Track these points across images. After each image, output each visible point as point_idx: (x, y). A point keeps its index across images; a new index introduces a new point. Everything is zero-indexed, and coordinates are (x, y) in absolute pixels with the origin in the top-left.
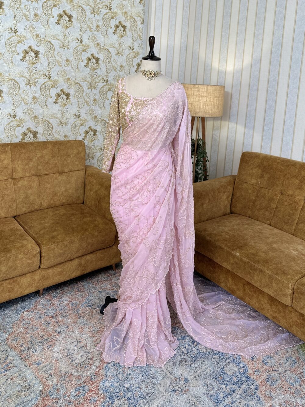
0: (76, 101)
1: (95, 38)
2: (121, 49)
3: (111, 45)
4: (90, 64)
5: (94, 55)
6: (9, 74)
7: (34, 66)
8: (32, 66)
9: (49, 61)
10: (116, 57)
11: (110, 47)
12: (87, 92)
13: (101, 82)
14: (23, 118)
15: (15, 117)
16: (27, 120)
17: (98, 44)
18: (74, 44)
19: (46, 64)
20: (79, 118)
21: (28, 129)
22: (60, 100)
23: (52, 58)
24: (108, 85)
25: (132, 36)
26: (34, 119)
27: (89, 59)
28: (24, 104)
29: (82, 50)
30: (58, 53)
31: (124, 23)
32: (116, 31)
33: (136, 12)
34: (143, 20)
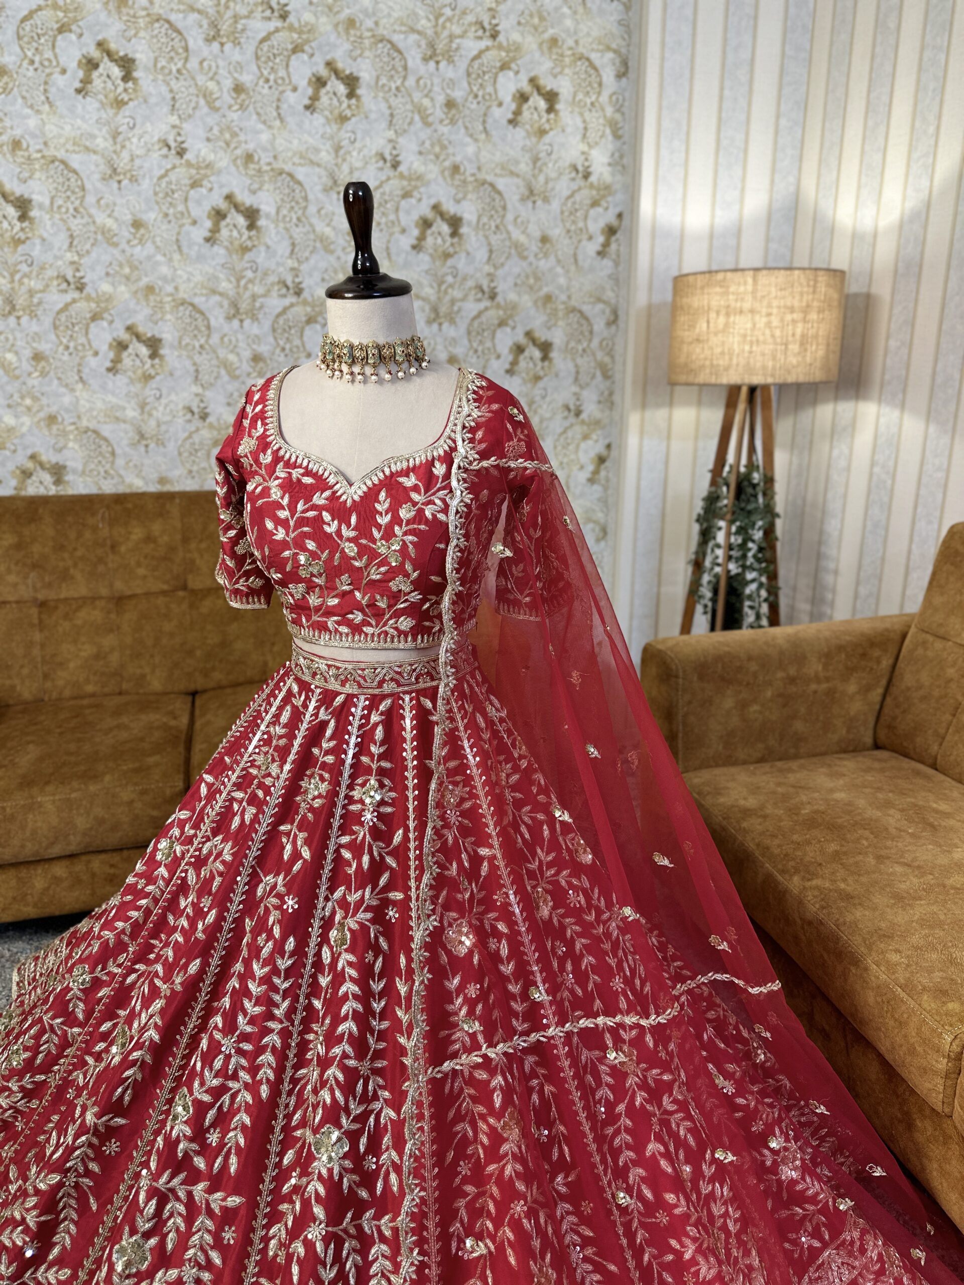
1: (444, 148)
2: (542, 177)
3: (503, 168)
4: (430, 240)
5: (444, 208)
6: (176, 288)
7: (248, 256)
8: (242, 259)
9: (291, 237)
10: (525, 210)
11: (501, 176)
15: (204, 416)
17: (456, 169)
18: (371, 176)
19: (283, 249)
23: (300, 229)
25: (581, 125)
27: (426, 224)
28: (227, 378)
29: (400, 193)
30: (319, 211)
31: (548, 84)
32: (517, 113)
33: (595, 33)
34: (625, 63)
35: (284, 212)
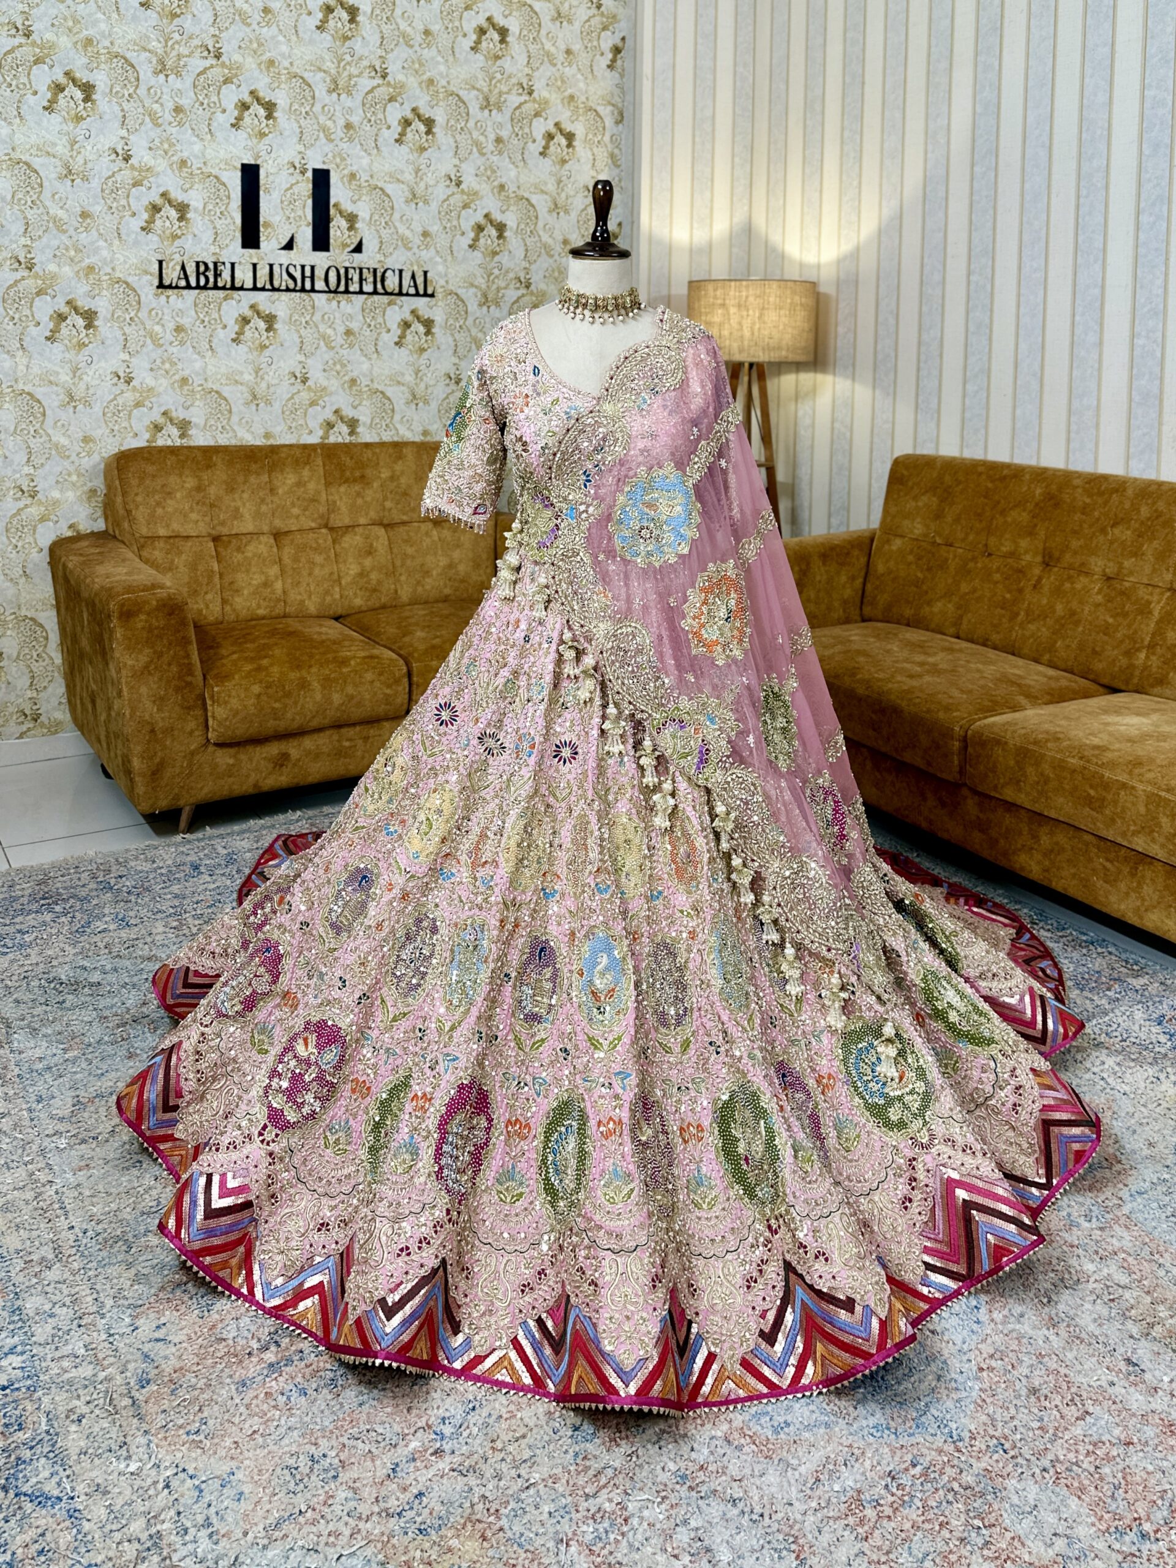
0: (450, 339)
1: (493, 172)
2: (563, 195)
3: (535, 188)
4: (482, 241)
5: (493, 217)
10: (551, 219)
11: (534, 193)
12: (478, 314)
13: (512, 286)
14: (325, 383)
15: (304, 381)
16: (333, 389)
17: (502, 187)
18: (441, 191)
20: (457, 383)
21: (336, 412)
22: (409, 337)
24: (532, 294)
25: (592, 158)
26: (350, 387)
27: (480, 228)
28: (324, 349)
29: (461, 205)
30: (401, 217)
31: (568, 127)
32: (546, 147)
33: (599, 93)
34: (621, 114)
35: (376, 217)
